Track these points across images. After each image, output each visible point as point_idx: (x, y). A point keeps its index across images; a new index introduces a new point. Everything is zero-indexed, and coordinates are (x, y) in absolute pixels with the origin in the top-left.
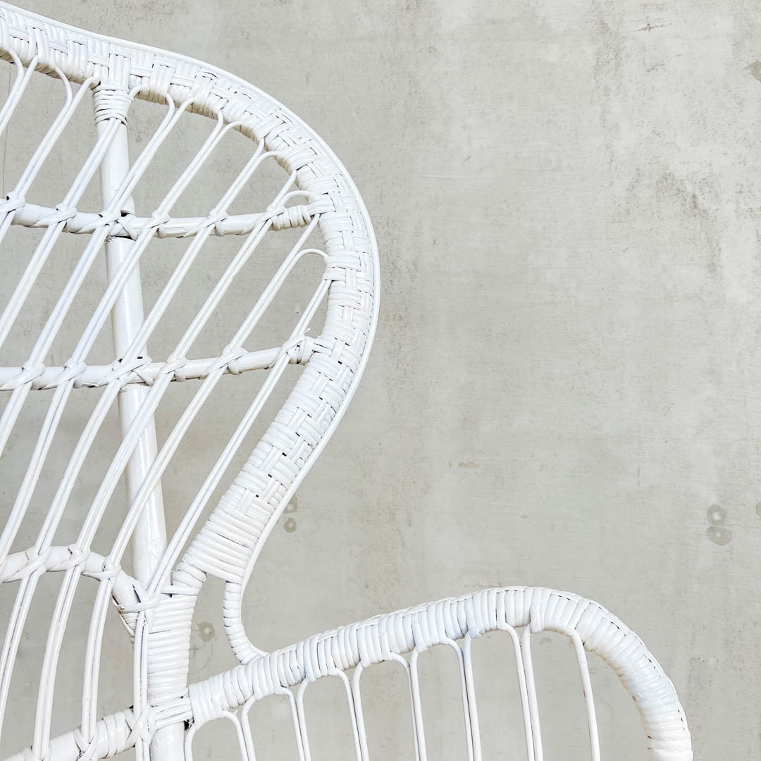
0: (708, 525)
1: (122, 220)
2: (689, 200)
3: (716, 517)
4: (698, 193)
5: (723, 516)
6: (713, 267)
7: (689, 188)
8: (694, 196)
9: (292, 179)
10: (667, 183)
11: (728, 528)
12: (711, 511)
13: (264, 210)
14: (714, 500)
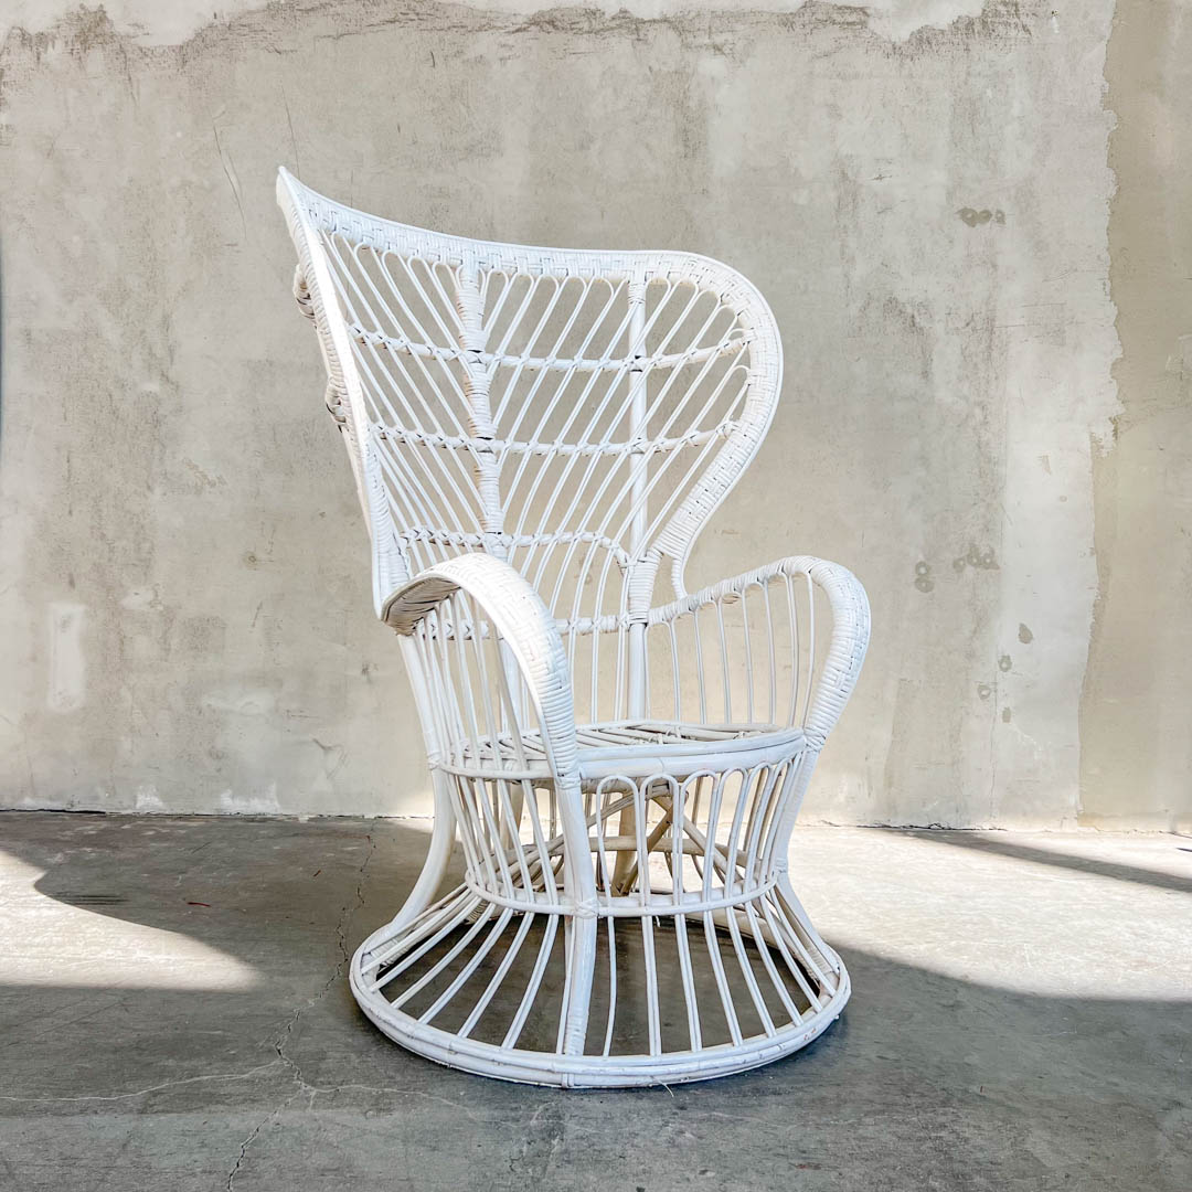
0: (916, 577)
1: (636, 361)
2: (909, 320)
3: (923, 570)
4: (916, 314)
5: (928, 570)
6: (925, 374)
7: (909, 310)
8: (913, 317)
9: (735, 321)
10: (892, 305)
11: (930, 579)
12: (918, 566)
13: (717, 344)
14: (921, 558)
